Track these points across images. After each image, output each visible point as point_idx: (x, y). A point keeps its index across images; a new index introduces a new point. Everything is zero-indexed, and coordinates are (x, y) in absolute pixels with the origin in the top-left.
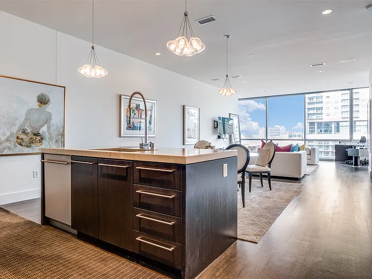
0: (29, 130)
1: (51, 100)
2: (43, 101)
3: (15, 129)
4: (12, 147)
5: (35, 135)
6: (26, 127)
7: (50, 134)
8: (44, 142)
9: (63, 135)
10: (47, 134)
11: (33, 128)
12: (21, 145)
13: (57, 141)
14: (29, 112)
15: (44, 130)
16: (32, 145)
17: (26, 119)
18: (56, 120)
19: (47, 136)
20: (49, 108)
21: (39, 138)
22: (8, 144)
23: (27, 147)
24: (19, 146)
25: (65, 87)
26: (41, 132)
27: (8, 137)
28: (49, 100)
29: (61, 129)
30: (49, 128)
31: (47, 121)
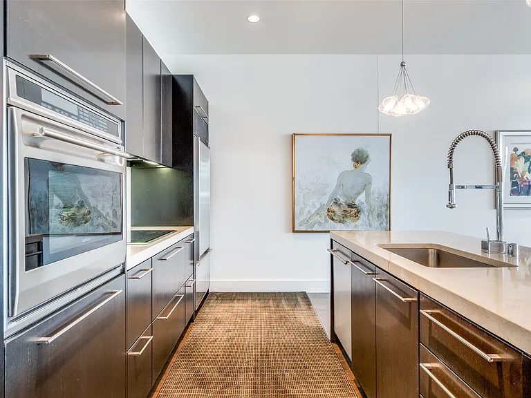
0: (342, 200)
1: (370, 157)
2: (359, 159)
3: (325, 200)
4: (323, 222)
5: (349, 206)
6: (338, 196)
7: (370, 205)
8: (362, 216)
9: (388, 206)
10: (365, 204)
11: (346, 196)
12: (332, 219)
13: (379, 215)
14: (342, 175)
15: (361, 199)
16: (346, 220)
17: (339, 186)
18: (378, 185)
19: (365, 207)
20: (368, 168)
21: (354, 210)
22: (318, 218)
23: (340, 222)
24: (330, 220)
25: (390, 135)
26: (357, 202)
27: (319, 209)
28: (367, 157)
29: (386, 198)
30: (368, 196)
31: (366, 186)
